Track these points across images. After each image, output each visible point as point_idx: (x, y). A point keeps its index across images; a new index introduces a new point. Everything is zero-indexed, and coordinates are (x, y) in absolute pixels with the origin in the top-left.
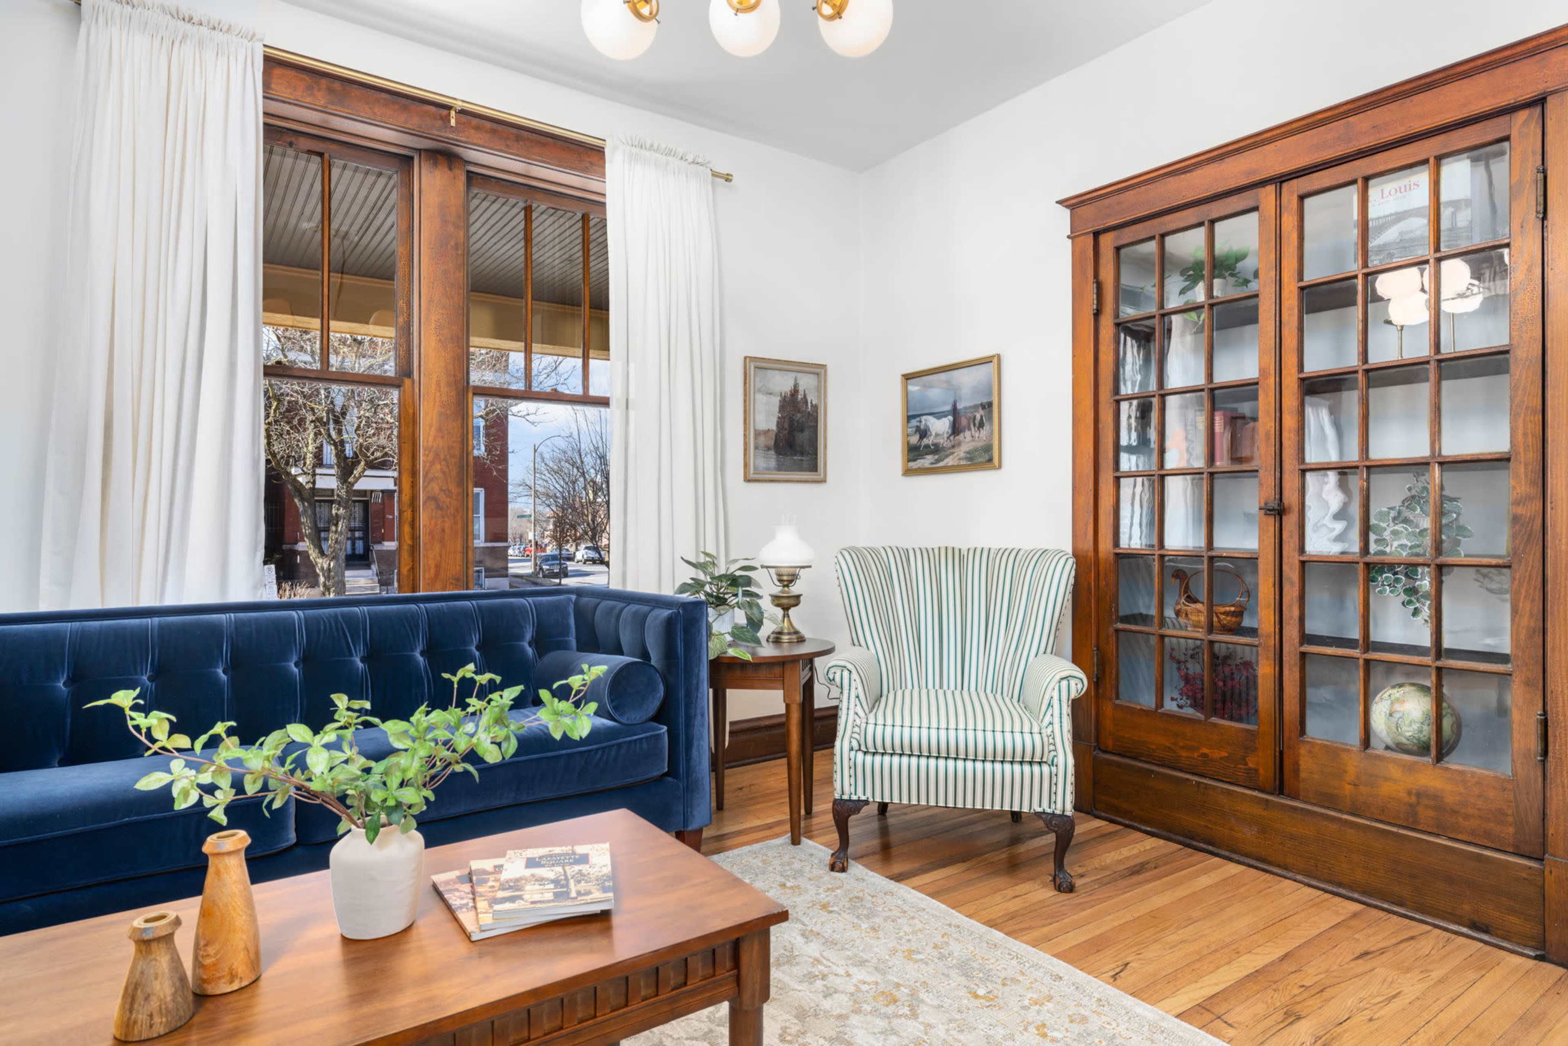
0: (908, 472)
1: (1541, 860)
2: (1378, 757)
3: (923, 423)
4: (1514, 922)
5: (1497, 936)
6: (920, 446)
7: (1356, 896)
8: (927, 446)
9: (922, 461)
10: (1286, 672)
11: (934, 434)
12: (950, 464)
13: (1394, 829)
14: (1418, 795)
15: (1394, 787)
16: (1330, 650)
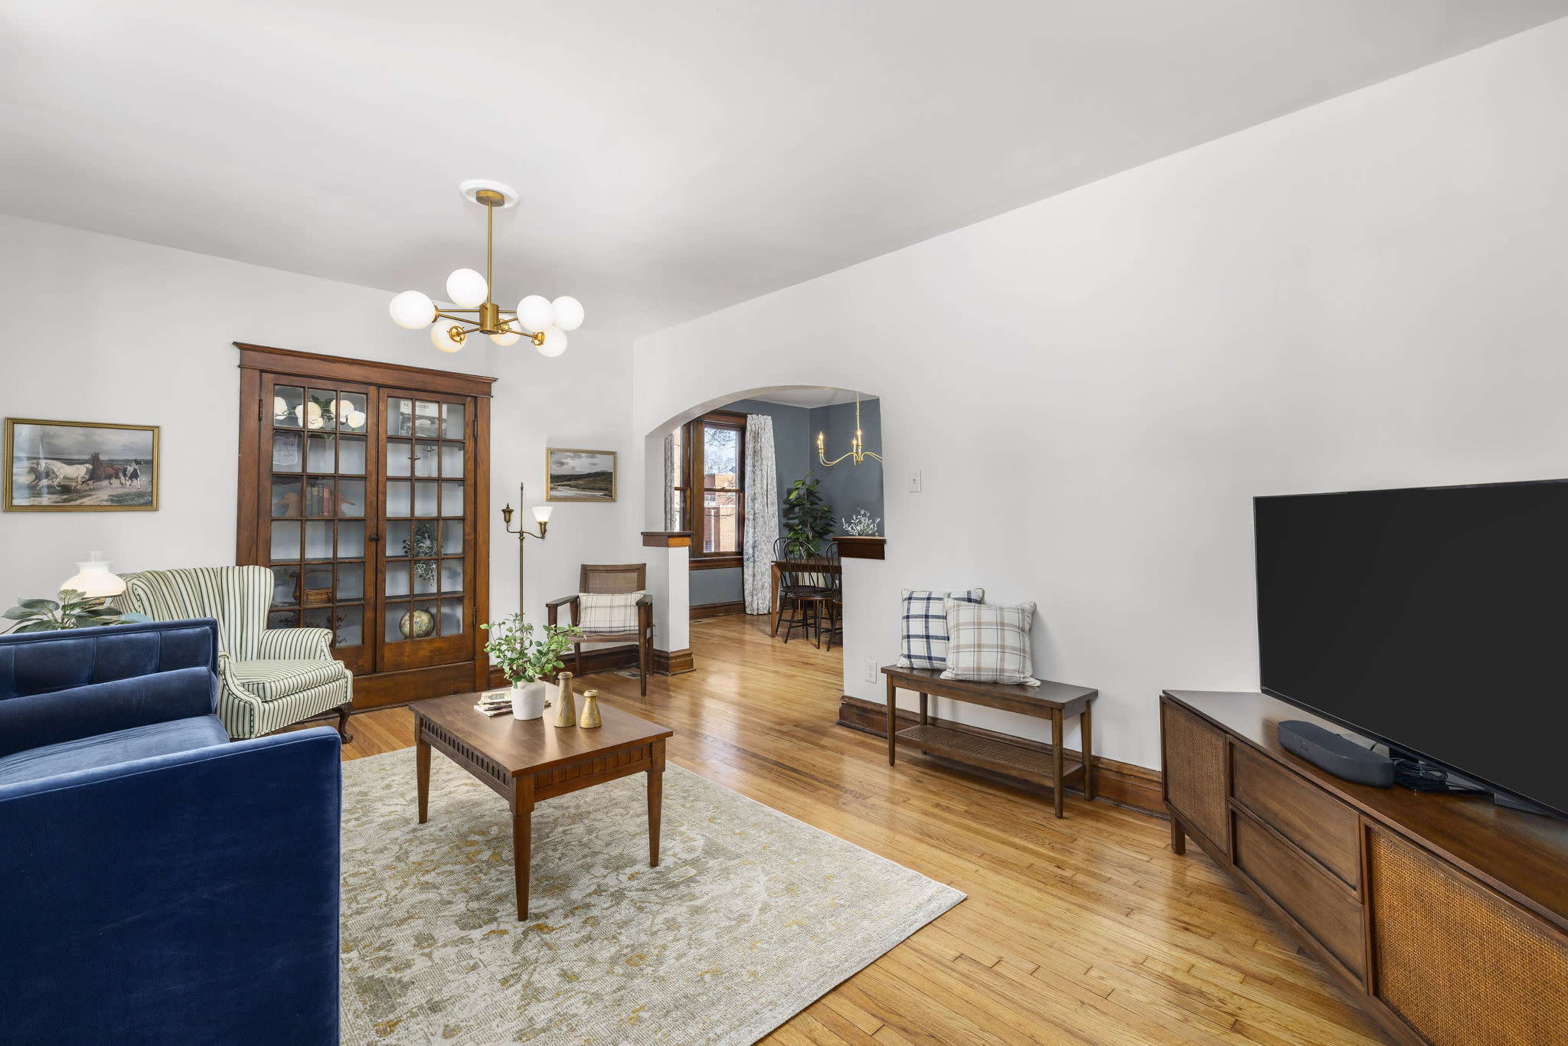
0: (11, 508)
1: (472, 659)
2: (418, 641)
4: (467, 685)
10: (378, 614)
12: (88, 503)
13: (426, 668)
14: (434, 651)
15: (425, 651)
16: (399, 600)
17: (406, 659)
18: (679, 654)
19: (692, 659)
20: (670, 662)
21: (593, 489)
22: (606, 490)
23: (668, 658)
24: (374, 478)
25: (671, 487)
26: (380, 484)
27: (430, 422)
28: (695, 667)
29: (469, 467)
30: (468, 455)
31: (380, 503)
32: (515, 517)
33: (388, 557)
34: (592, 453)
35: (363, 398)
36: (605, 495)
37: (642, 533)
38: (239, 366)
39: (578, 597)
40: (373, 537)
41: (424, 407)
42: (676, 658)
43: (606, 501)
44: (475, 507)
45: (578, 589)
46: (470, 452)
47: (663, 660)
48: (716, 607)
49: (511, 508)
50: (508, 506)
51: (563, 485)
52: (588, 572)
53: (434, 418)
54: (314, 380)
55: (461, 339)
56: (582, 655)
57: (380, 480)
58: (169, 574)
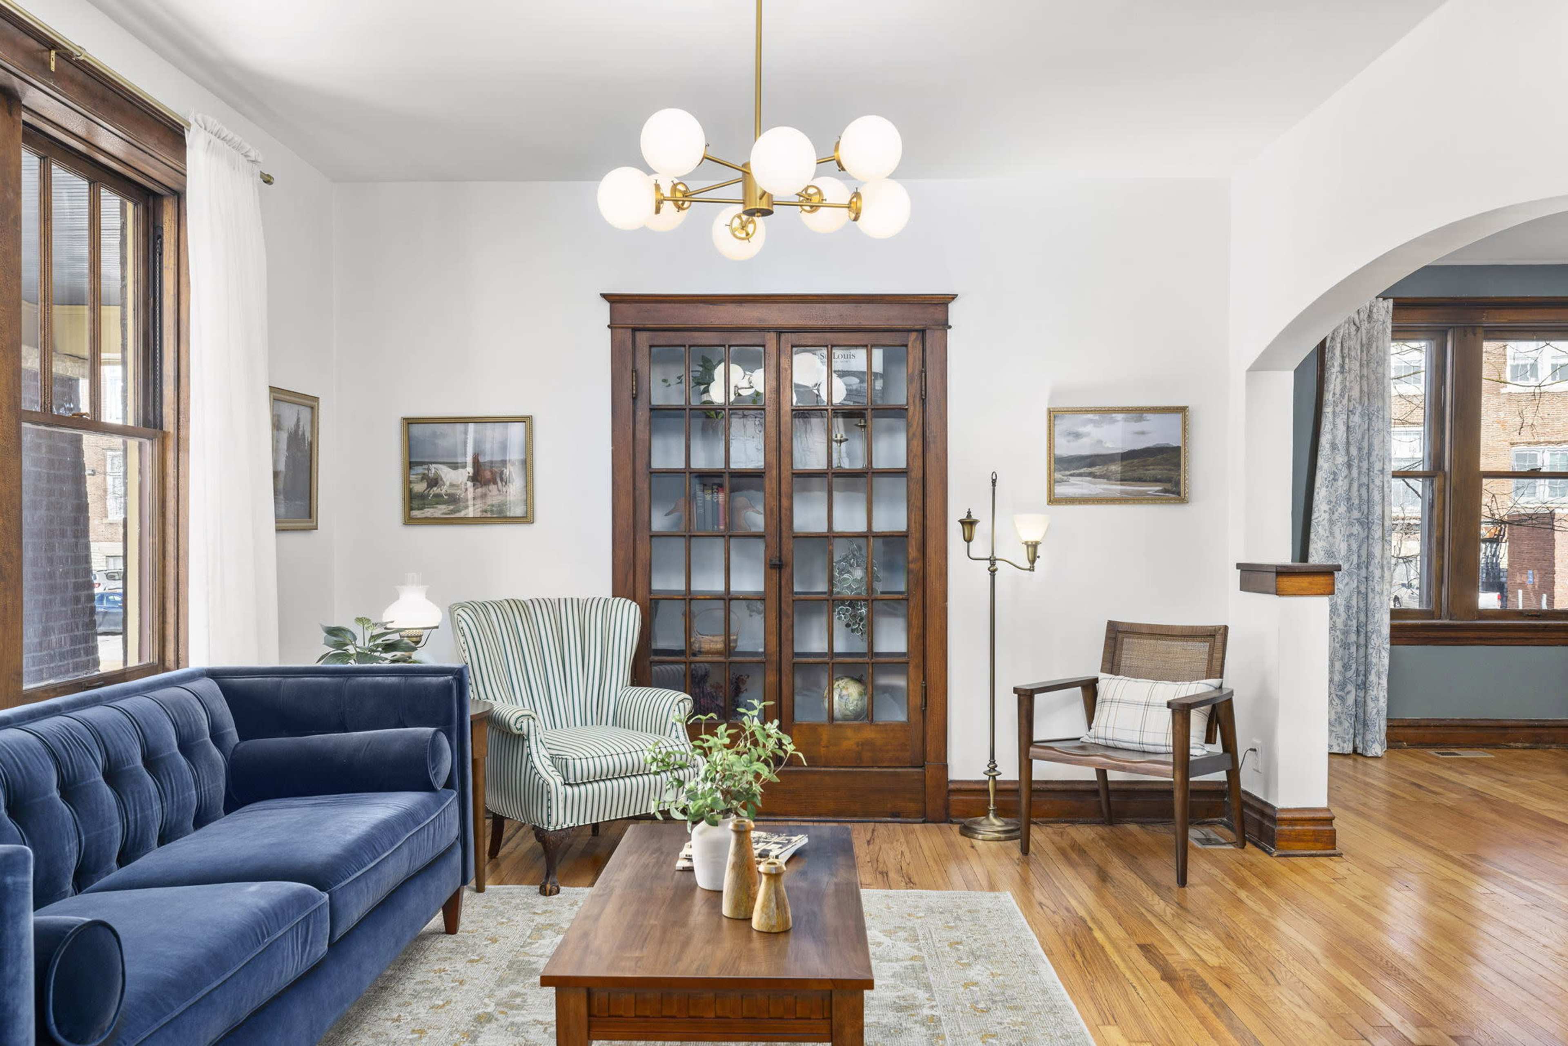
0: (409, 521)
1: (923, 766)
2: (840, 726)
3: (433, 471)
4: (912, 806)
5: (904, 817)
6: (428, 495)
7: (831, 819)
8: (437, 496)
9: (431, 510)
10: (784, 679)
11: (448, 483)
12: (471, 515)
13: (851, 770)
14: (863, 744)
15: (850, 741)
16: (811, 660)
17: (823, 750)
18: (1297, 815)
19: (1334, 831)
20: (1278, 828)
21: (1140, 480)
22: (1168, 480)
23: (1274, 820)
24: (774, 472)
25: (1382, 471)
26: (783, 482)
27: (858, 381)
28: (1338, 850)
29: (914, 450)
30: (912, 431)
31: (783, 511)
32: (981, 531)
33: (797, 593)
34: (1139, 413)
35: (759, 352)
36: (1166, 491)
37: (1239, 566)
38: (609, 326)
39: (1096, 680)
40: (773, 562)
41: (848, 357)
42: (1293, 822)
43: (1168, 501)
44: (924, 516)
45: (1099, 668)
46: (915, 427)
47: (1267, 823)
48: (1506, 727)
49: (974, 517)
50: (969, 513)
51: (1080, 475)
52: (1120, 636)
53: (863, 373)
54: (696, 334)
55: (747, 234)
56: (1035, 786)
57: (783, 476)
58: (506, 604)
